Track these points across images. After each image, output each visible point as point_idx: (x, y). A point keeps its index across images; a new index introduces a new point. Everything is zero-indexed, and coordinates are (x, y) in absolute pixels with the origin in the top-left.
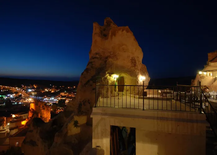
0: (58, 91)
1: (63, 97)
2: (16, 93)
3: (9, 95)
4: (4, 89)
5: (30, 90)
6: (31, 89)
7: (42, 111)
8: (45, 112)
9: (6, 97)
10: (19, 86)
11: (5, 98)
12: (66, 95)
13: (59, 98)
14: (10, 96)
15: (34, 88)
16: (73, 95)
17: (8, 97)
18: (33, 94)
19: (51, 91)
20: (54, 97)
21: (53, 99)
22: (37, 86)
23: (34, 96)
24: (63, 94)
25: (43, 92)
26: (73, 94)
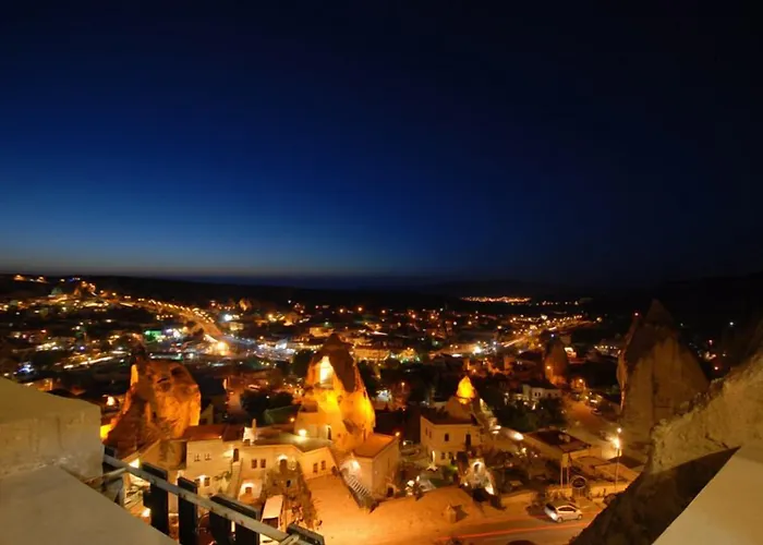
0: (304, 323)
1: (314, 341)
2: (190, 324)
3: (169, 331)
4: (164, 312)
5: (228, 318)
6: (231, 313)
7: (159, 394)
8: (168, 401)
9: (164, 337)
10: (204, 306)
11: (159, 337)
12: (326, 335)
13: (302, 346)
14: (172, 334)
15: (238, 311)
16: (349, 337)
17: (167, 335)
18: (234, 328)
19: (284, 322)
20: (289, 341)
21: (284, 346)
22: (249, 305)
23: (235, 335)
24: (316, 332)
25: (260, 323)
26: (349, 333)
